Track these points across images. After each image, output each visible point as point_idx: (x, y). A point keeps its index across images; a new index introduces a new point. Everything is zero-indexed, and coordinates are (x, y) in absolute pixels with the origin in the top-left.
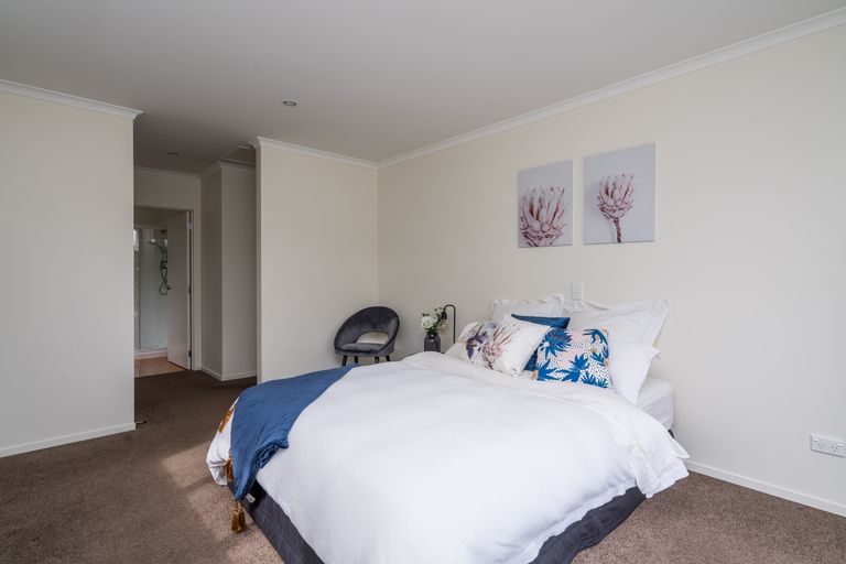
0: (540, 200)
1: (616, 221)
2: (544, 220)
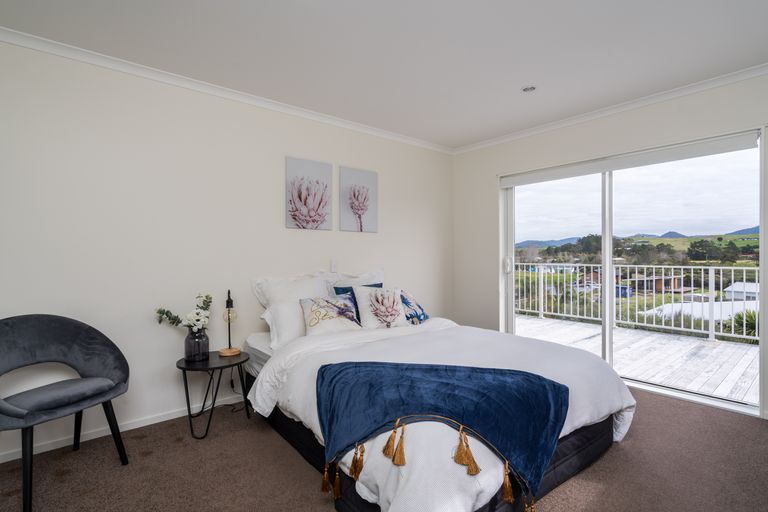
0: (308, 189)
1: (360, 217)
2: (311, 206)
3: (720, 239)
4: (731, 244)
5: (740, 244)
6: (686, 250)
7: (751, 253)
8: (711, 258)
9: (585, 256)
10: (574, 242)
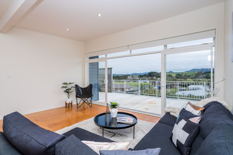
3: (182, 73)
4: (186, 74)
5: (187, 75)
6: (175, 76)
7: (190, 77)
8: (181, 78)
9: (150, 78)
10: (147, 74)
